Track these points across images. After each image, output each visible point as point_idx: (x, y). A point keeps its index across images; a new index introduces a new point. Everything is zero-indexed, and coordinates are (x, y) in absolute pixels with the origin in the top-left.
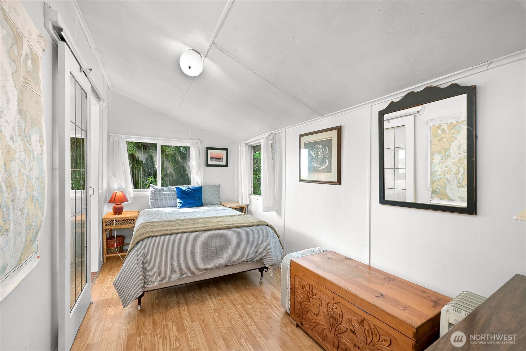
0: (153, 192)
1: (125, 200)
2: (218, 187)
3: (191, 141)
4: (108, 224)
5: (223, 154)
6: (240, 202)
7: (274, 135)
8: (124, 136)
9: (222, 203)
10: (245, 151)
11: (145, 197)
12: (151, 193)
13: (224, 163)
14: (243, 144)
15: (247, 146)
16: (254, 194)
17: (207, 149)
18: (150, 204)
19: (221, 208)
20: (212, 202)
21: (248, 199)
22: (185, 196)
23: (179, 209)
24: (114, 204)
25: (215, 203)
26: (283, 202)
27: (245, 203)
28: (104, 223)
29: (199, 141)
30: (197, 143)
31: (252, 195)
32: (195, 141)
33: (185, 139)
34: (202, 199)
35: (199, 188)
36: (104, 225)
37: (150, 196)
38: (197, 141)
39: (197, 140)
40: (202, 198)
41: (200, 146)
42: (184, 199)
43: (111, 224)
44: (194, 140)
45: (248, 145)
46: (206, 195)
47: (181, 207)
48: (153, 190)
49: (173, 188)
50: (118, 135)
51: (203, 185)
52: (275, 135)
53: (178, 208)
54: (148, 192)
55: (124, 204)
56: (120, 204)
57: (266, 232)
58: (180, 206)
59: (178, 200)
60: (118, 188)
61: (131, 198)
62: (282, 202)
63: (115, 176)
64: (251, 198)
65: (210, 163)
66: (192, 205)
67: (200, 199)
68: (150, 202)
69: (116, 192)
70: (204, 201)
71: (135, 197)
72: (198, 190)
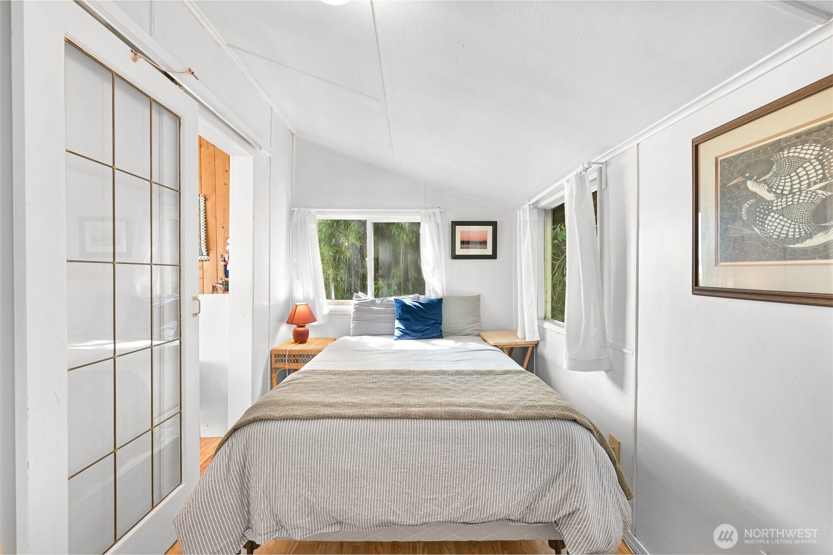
0: (357, 306)
1: (312, 319)
2: (476, 301)
3: (423, 211)
4: (279, 361)
5: (486, 233)
6: (519, 334)
7: (601, 168)
8: (313, 211)
9: (482, 334)
10: (530, 221)
11: (345, 314)
12: (355, 308)
13: (489, 251)
14: (526, 206)
15: (536, 210)
16: (552, 317)
17: (455, 224)
18: (352, 327)
19: (474, 345)
20: (464, 330)
21: (537, 330)
22: (408, 317)
23: (396, 341)
24: (296, 326)
25: (467, 332)
26: (630, 349)
27: (531, 337)
28: (273, 358)
29: (437, 211)
30: (434, 213)
31: (548, 320)
32: (431, 211)
33: (411, 208)
34: (441, 324)
35: (435, 301)
36: (273, 361)
37: (352, 314)
38: (434, 210)
39: (435, 208)
40: (441, 321)
41: (439, 221)
42: (407, 322)
43: (282, 361)
44: (428, 208)
45: (537, 208)
46: (450, 316)
47: (399, 338)
48: (357, 302)
49: (390, 301)
50: (304, 209)
51: (445, 294)
52: (604, 166)
53: (395, 339)
54: (349, 306)
55: (312, 325)
56: (303, 326)
57: (571, 443)
58: (398, 336)
59: (398, 324)
60: (304, 298)
61: (324, 316)
62: (625, 350)
63: (298, 278)
64: (545, 327)
65: (459, 251)
66: (419, 335)
67: (438, 323)
68: (351, 324)
69: (297, 306)
70: (445, 327)
71: (332, 314)
72: (436, 305)
